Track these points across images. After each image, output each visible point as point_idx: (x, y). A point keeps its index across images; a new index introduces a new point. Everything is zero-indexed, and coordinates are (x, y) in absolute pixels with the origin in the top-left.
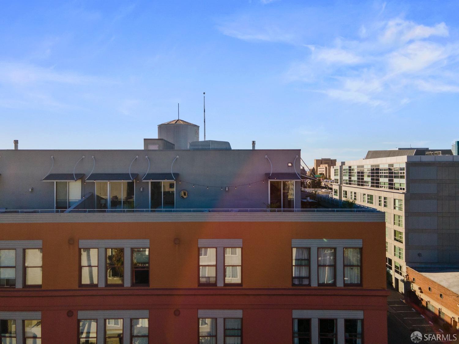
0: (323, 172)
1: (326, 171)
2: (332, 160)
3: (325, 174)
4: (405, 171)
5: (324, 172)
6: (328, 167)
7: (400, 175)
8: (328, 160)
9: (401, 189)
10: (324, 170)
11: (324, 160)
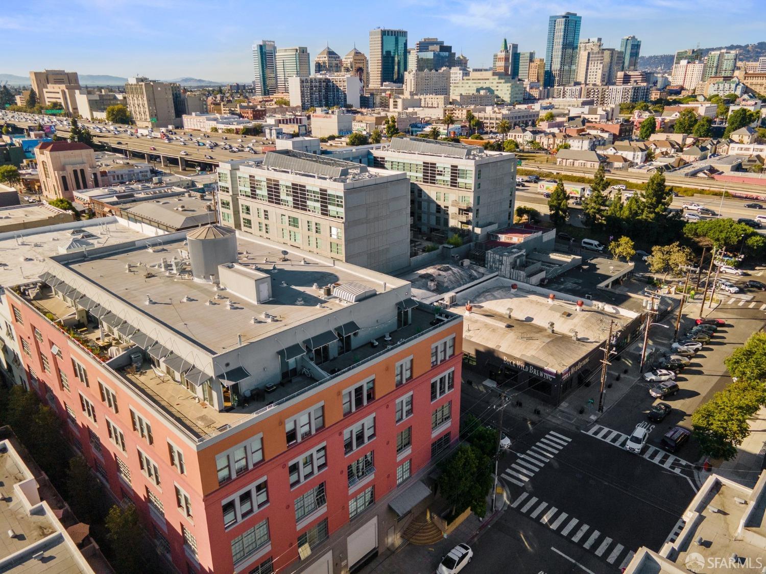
0: (58, 101)
1: (65, 98)
2: (67, 74)
3: (63, 104)
4: (343, 200)
5: (62, 101)
6: (66, 91)
7: (336, 203)
8: (61, 74)
9: (339, 217)
10: (60, 95)
11: (53, 74)
